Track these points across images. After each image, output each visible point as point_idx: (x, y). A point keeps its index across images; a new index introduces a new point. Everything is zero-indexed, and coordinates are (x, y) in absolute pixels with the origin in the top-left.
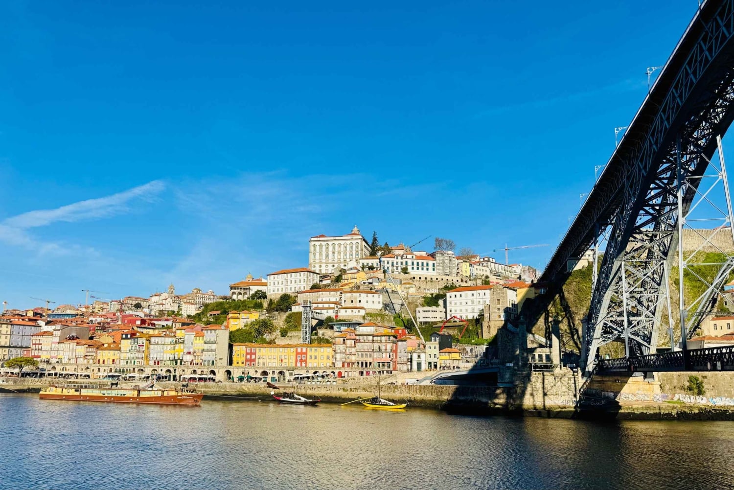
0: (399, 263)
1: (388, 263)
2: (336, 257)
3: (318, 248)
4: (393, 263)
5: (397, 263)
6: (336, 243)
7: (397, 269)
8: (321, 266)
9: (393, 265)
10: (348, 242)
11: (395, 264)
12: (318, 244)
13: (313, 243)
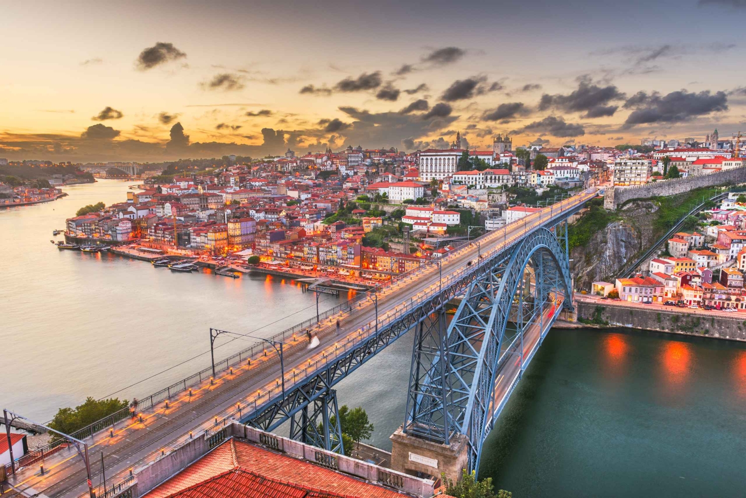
0: (481, 178)
1: (472, 179)
2: (438, 168)
3: (425, 161)
4: (476, 178)
5: (479, 179)
6: (438, 157)
7: (479, 182)
8: (427, 175)
9: (476, 180)
10: (447, 157)
11: (478, 179)
12: (425, 158)
13: (421, 157)
